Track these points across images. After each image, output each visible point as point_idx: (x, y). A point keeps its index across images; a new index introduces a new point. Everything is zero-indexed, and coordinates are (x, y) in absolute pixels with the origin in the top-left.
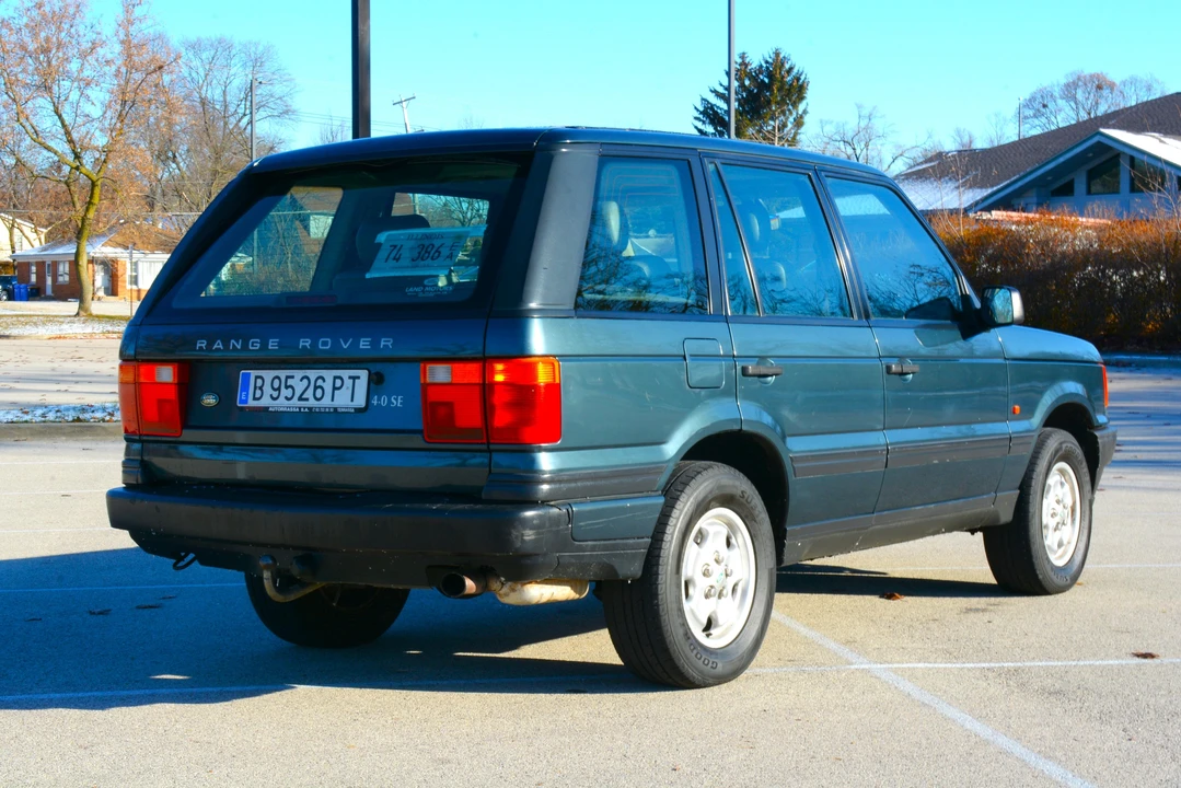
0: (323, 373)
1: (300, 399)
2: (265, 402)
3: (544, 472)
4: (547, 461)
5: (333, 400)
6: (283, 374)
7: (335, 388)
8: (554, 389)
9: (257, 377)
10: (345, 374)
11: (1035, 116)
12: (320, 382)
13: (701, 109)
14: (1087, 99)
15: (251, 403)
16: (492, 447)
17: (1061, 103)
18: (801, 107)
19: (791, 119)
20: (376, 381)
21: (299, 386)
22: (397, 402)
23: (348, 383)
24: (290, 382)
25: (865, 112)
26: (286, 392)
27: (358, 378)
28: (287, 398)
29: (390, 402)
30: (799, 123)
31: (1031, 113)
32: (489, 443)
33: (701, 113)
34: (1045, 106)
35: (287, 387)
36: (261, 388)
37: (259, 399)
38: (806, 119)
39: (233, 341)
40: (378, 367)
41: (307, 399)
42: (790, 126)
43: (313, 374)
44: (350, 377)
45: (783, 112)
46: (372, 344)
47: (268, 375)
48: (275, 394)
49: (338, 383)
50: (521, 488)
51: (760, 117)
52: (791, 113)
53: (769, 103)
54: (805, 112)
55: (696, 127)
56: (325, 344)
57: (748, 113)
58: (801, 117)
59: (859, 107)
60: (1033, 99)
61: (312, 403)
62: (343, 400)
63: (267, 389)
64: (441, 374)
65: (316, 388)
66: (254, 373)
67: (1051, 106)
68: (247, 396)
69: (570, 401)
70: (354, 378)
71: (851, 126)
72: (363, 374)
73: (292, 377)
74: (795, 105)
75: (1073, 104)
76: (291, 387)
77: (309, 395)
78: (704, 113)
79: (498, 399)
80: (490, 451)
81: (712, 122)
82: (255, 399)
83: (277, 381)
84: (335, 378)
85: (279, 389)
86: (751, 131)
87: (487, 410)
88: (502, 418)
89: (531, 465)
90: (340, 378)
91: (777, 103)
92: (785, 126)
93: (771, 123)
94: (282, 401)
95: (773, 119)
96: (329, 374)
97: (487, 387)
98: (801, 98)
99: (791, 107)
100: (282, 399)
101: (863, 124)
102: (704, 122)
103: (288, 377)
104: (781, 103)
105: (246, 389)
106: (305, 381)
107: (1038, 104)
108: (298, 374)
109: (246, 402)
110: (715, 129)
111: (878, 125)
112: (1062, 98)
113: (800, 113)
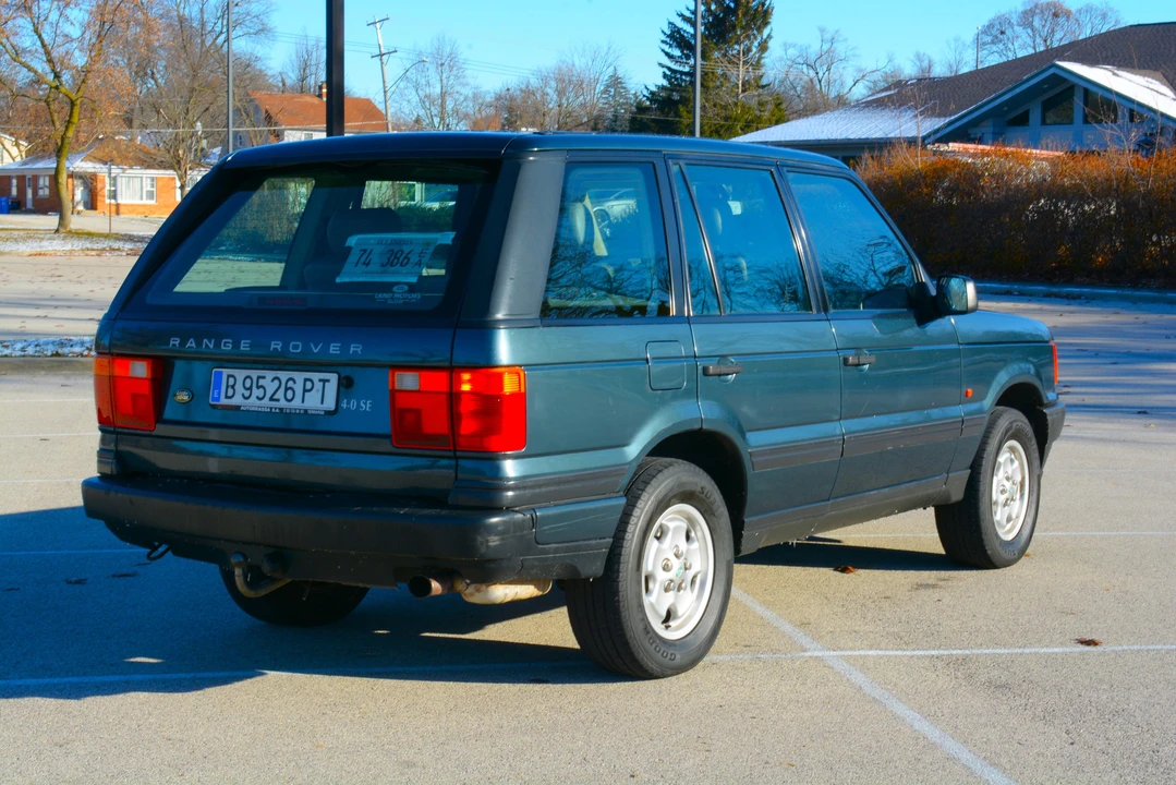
0: (295, 375)
1: (271, 399)
2: (237, 400)
3: (509, 479)
4: (511, 468)
5: (303, 402)
6: (254, 374)
7: (305, 391)
8: (519, 398)
9: (229, 376)
10: (316, 376)
11: (993, 42)
12: (290, 384)
13: (668, 33)
14: (1044, 26)
15: (224, 401)
16: (458, 454)
17: (1018, 29)
18: (766, 32)
19: (756, 44)
20: (346, 384)
21: (271, 387)
22: (366, 406)
23: (318, 385)
24: (261, 382)
25: (828, 36)
26: (257, 392)
27: (328, 381)
28: (258, 398)
29: (359, 406)
30: (763, 47)
31: (989, 39)
32: (455, 451)
33: (668, 36)
34: (1002, 33)
35: (258, 387)
36: (233, 387)
37: (231, 397)
38: (771, 44)
39: (205, 340)
40: (347, 371)
41: (278, 400)
42: (754, 50)
43: (284, 375)
44: (320, 380)
45: (748, 37)
46: (341, 348)
47: (240, 374)
48: (247, 393)
49: (309, 385)
50: (487, 495)
51: (725, 42)
52: (756, 38)
53: (734, 27)
54: (769, 36)
55: (663, 50)
56: (296, 347)
57: (713, 37)
58: (766, 41)
59: (822, 31)
60: (991, 26)
61: (283, 403)
62: (313, 402)
63: (239, 387)
64: (409, 381)
65: (287, 389)
66: (226, 372)
67: (1009, 32)
68: (219, 394)
69: (535, 409)
70: (324, 381)
71: (816, 49)
72: (333, 378)
73: (264, 378)
74: (760, 29)
75: (1029, 31)
76: (262, 387)
77: (280, 395)
78: (671, 36)
79: (466, 407)
80: (456, 458)
81: (679, 46)
82: (227, 397)
83: (248, 381)
84: (306, 380)
85: (250, 389)
86: (716, 54)
87: (454, 418)
88: (468, 427)
89: (497, 472)
90: (311, 380)
91: (742, 28)
92: (749, 50)
93: (737, 47)
94: (253, 399)
95: (737, 43)
96: (299, 376)
97: (454, 396)
98: (766, 23)
99: (755, 32)
100: (253, 398)
101: (826, 47)
102: (671, 46)
103: (259, 378)
104: (746, 28)
105: (218, 387)
106: (276, 382)
107: (996, 31)
108: (270, 374)
109: (218, 399)
110: (682, 52)
111: (840, 48)
112: (1019, 25)
113: (765, 37)
